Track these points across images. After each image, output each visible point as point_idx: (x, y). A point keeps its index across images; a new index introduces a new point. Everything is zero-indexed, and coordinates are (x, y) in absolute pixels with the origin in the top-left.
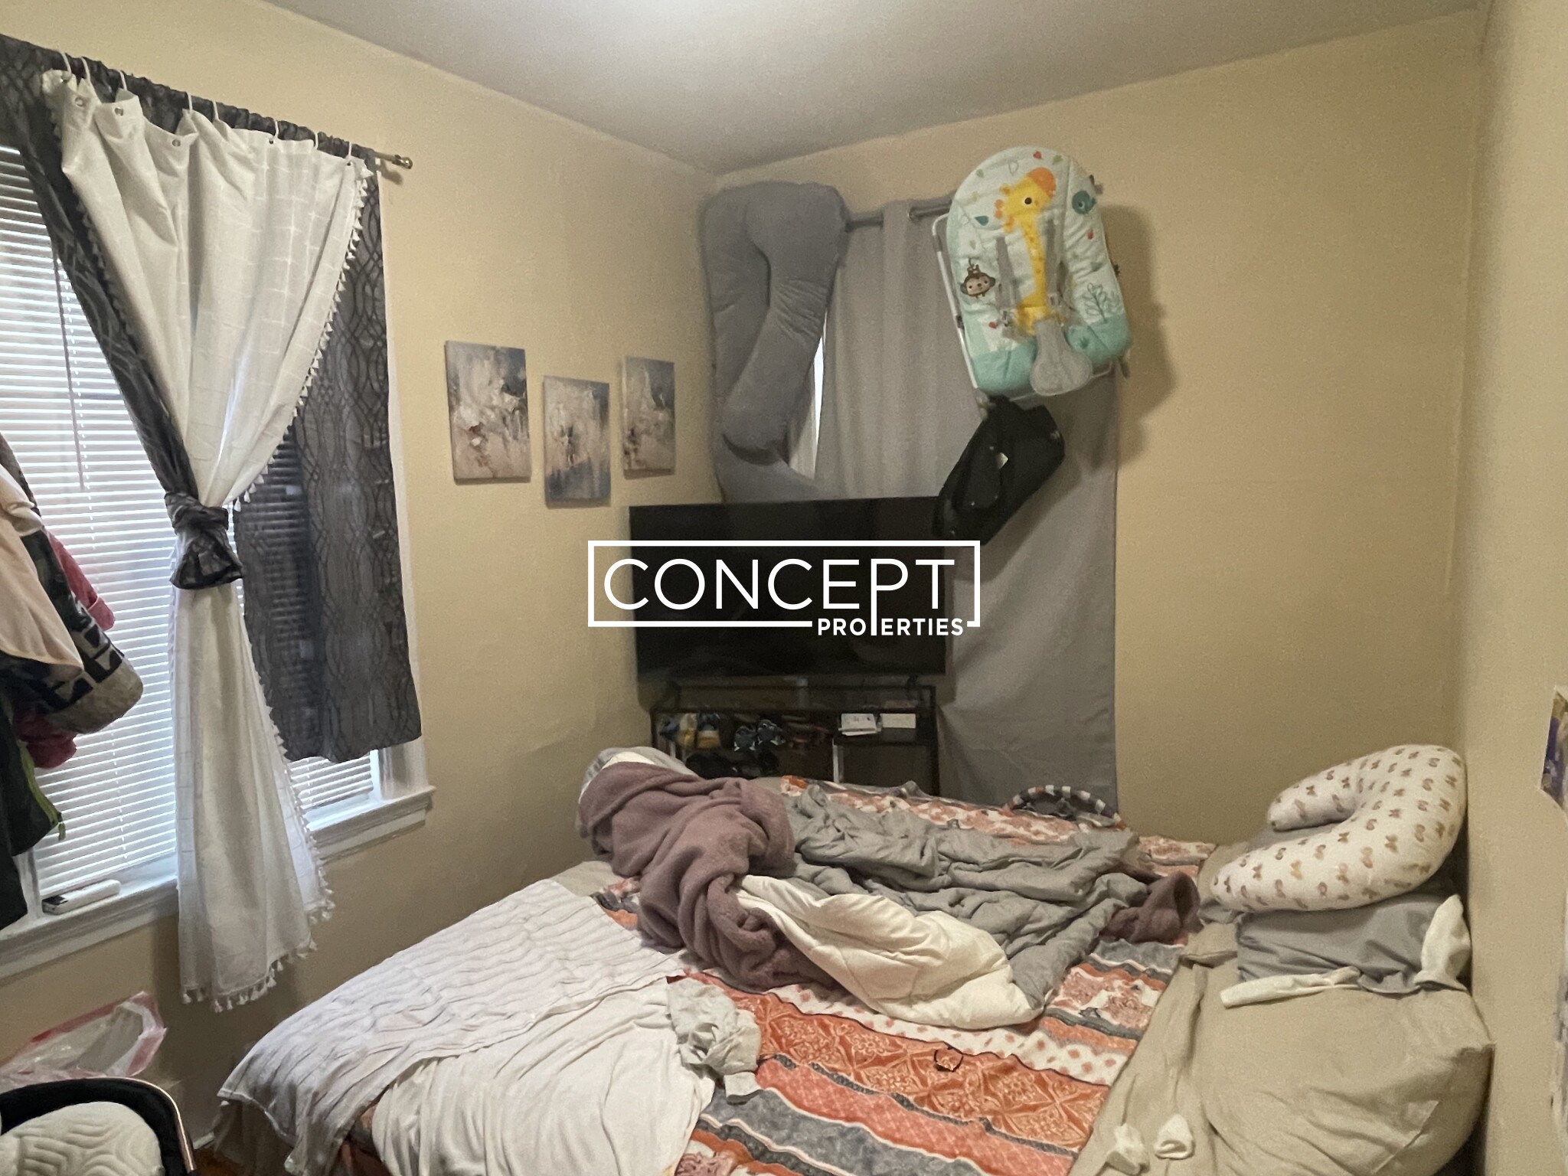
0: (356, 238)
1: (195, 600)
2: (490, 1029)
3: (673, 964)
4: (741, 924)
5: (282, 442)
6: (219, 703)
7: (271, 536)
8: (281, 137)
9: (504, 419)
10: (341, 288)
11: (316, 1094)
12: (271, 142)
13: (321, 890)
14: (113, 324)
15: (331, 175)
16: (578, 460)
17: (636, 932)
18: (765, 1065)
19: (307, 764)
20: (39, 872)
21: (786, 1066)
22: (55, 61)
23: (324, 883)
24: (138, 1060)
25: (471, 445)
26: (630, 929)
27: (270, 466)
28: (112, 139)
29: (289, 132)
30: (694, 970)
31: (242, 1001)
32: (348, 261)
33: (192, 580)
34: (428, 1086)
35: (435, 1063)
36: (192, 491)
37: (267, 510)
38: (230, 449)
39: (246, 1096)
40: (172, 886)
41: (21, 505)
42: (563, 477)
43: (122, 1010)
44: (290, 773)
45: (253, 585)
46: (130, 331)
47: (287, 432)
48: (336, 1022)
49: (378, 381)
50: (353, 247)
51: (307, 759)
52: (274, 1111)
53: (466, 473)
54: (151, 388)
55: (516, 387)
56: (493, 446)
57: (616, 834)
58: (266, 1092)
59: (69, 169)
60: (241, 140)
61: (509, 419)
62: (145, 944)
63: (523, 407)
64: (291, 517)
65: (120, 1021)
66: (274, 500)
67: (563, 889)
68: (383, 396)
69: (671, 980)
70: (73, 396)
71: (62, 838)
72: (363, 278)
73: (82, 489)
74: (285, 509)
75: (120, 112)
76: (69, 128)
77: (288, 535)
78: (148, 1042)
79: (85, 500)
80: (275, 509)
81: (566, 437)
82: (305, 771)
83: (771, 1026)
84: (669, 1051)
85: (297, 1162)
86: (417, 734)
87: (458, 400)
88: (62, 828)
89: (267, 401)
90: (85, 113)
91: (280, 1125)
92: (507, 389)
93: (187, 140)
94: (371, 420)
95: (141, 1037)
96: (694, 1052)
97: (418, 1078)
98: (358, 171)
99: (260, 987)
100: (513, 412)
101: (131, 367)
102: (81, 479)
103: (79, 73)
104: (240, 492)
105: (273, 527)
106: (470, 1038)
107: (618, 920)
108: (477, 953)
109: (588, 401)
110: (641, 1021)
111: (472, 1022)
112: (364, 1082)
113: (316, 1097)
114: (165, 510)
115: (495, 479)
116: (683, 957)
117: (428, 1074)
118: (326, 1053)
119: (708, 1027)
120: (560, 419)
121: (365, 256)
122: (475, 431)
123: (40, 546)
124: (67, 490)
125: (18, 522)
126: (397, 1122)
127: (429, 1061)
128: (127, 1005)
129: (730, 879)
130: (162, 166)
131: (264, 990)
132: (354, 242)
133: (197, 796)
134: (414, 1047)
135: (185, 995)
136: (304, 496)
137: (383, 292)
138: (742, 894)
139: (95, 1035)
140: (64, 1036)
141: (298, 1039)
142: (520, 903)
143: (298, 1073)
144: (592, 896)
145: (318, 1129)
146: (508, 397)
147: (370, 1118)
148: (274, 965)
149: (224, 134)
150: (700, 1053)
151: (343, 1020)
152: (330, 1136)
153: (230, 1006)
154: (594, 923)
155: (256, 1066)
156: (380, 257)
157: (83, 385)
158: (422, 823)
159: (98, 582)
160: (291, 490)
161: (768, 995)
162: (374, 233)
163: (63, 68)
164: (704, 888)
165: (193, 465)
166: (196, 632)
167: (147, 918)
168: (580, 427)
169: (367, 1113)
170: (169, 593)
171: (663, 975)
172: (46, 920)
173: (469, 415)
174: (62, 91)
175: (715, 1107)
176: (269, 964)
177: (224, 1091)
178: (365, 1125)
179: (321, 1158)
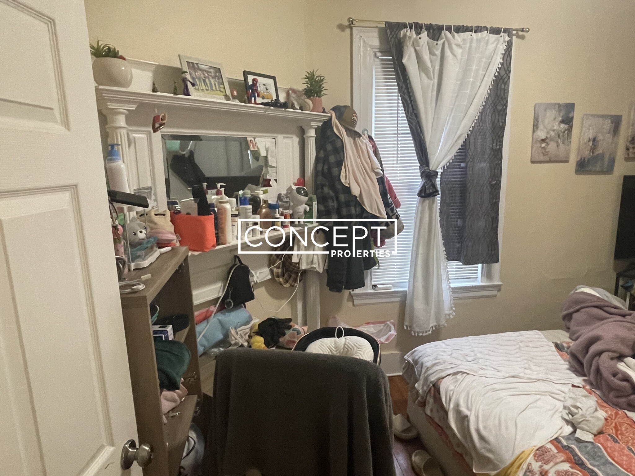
0: (500, 66)
1: (424, 201)
2: (490, 372)
3: (578, 380)
4: (614, 375)
5: (461, 147)
6: (426, 237)
7: (453, 181)
8: (475, 32)
9: (559, 135)
10: (491, 87)
11: (428, 368)
12: (471, 35)
13: (451, 308)
14: (411, 109)
15: (493, 43)
16: (596, 153)
17: (567, 363)
18: (601, 435)
19: (455, 263)
20: (373, 277)
21: (613, 441)
22: (404, 26)
23: (453, 306)
24: (387, 339)
25: (541, 146)
26: (565, 361)
27: (455, 156)
28: (417, 48)
29: (478, 29)
30: (588, 387)
31: (420, 335)
32: (495, 76)
33: (423, 195)
34: (461, 380)
35: (465, 374)
36: (428, 165)
37: (453, 172)
38: (441, 150)
39: (411, 361)
40: (406, 292)
41: (378, 168)
42: (586, 160)
43: (387, 324)
44: (447, 265)
45: (444, 198)
46: (415, 112)
47: (463, 144)
48: (441, 349)
49: (502, 122)
50: (498, 70)
51: (455, 262)
52: (417, 368)
53: (536, 158)
54: (419, 130)
55: (568, 121)
56: (552, 146)
57: (573, 322)
58: (416, 362)
59: (404, 61)
60: (459, 37)
61: (561, 134)
62: (397, 307)
63: (570, 129)
64: (461, 174)
65: (386, 326)
66: (456, 168)
67: (542, 336)
68: (503, 128)
69: (573, 386)
70: (398, 134)
71: (378, 268)
72: (501, 81)
73: (397, 163)
74: (459, 171)
75: (420, 38)
76: (405, 48)
77: (459, 181)
78: (391, 335)
79: (398, 167)
80: (456, 172)
81: (591, 143)
82: (454, 265)
83: (616, 424)
84: (557, 410)
85: (419, 386)
86: (497, 261)
87: (537, 128)
88: (379, 266)
89: (456, 133)
90: (410, 41)
91: (418, 373)
92: (563, 122)
93: (440, 42)
94: (497, 137)
95: (390, 333)
96: (568, 414)
97: (459, 376)
98: (504, 38)
99: (426, 332)
100: (564, 132)
101: (414, 124)
102: (397, 160)
103: (411, 28)
104: (443, 165)
105: (454, 178)
106: (481, 372)
107: (561, 356)
108: (498, 346)
109: (607, 124)
110: (551, 394)
111: (484, 367)
112: (442, 371)
113: (428, 369)
114: (419, 171)
115: (550, 161)
116: (584, 380)
117: (462, 377)
118: (434, 357)
119: (577, 408)
120: (590, 134)
121: (503, 72)
122: (543, 141)
123: (382, 181)
124: (393, 164)
125: (377, 173)
126: (448, 386)
127: (465, 373)
128: (388, 323)
129: (617, 355)
130: (432, 53)
131: (427, 334)
132: (499, 68)
133: (416, 265)
134: (460, 366)
135: (405, 326)
136: (466, 167)
137: (509, 86)
138: (623, 364)
139: (380, 328)
140: (372, 325)
141: (428, 350)
142: (522, 335)
143: (425, 360)
144: (553, 343)
145: (426, 379)
146: (562, 126)
147: (441, 382)
148: (432, 327)
149: (453, 36)
150: (570, 416)
151: (443, 349)
152: (429, 382)
153: (416, 335)
154: (550, 353)
155: (415, 353)
156: (510, 72)
157: (402, 130)
158: (496, 296)
159: (398, 193)
160: (463, 165)
161: (620, 412)
162: (508, 62)
163: (406, 27)
164: (599, 354)
165: (429, 156)
166: (422, 212)
167: (398, 299)
168: (600, 137)
169: (441, 380)
170: (417, 198)
171: (571, 383)
172: (372, 291)
173: (541, 134)
174: (405, 35)
175: (567, 438)
176: (431, 326)
177: (406, 357)
178: (439, 383)
179: (425, 388)
